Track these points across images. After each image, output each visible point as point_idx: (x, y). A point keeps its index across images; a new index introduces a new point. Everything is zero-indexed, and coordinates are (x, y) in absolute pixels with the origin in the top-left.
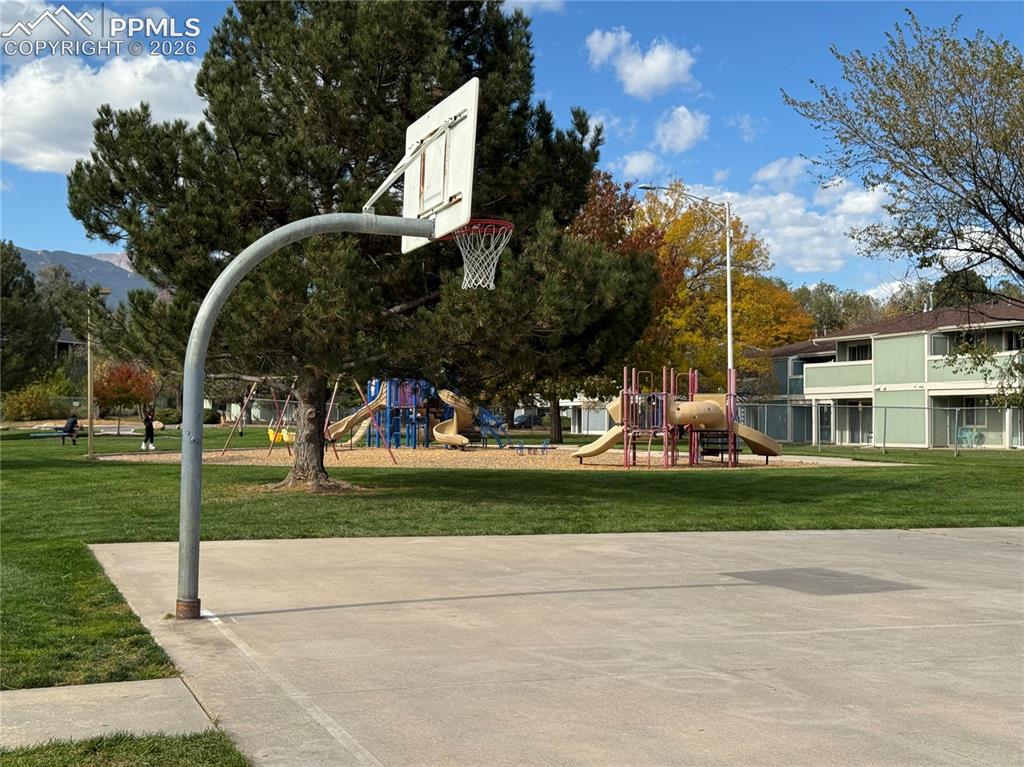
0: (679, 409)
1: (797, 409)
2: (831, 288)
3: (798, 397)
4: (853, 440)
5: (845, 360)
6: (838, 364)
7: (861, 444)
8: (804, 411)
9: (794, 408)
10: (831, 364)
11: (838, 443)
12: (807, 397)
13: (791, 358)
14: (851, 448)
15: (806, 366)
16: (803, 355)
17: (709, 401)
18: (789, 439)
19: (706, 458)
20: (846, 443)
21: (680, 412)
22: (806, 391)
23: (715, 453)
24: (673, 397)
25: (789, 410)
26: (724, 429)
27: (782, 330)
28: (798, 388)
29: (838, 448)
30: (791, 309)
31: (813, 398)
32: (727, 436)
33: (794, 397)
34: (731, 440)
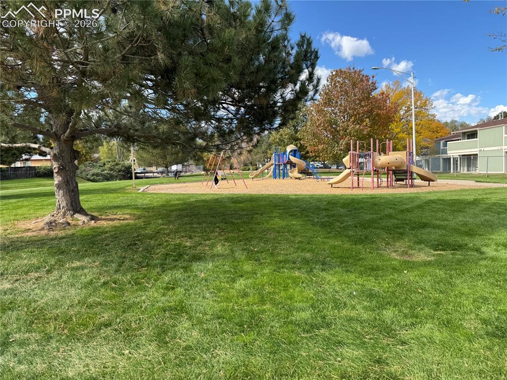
0: (380, 160)
1: (445, 159)
2: (456, 121)
3: (445, 155)
4: (468, 170)
5: (465, 139)
6: (462, 141)
7: (472, 172)
8: (447, 160)
9: (443, 159)
10: (459, 141)
11: (462, 172)
12: (449, 155)
13: (442, 141)
14: (468, 174)
15: (448, 143)
16: (447, 140)
17: (397, 155)
18: (441, 171)
19: (397, 182)
20: (466, 172)
21: (381, 161)
22: (448, 153)
23: (402, 180)
24: (377, 153)
25: (441, 160)
26: (406, 169)
27: (439, 135)
28: (445, 152)
29: (462, 174)
30: (442, 128)
31: (451, 155)
32: (407, 172)
33: (443, 155)
34: (408, 174)
